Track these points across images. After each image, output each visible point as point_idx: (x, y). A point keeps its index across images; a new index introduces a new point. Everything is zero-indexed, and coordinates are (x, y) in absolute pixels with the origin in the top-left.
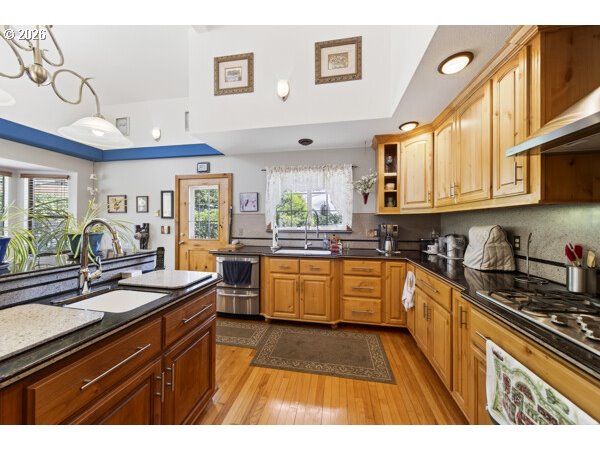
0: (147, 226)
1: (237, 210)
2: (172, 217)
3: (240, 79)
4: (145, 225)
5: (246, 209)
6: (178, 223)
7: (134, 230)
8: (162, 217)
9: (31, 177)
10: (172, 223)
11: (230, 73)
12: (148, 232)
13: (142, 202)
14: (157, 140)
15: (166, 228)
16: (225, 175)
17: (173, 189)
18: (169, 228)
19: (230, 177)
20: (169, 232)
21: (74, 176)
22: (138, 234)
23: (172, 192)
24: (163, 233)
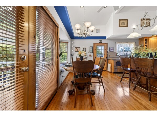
1: (109, 51)
2: (92, 53)
3: (125, 24)
5: (111, 51)
6: (94, 54)
8: (90, 53)
11: (122, 23)
16: (106, 44)
17: (93, 46)
19: (107, 44)
23: (92, 47)
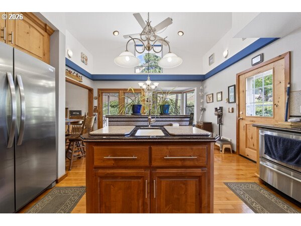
0: (221, 108)
1: (297, 87)
2: (235, 102)
4: (220, 107)
6: (239, 106)
7: (214, 110)
8: (229, 102)
9: (186, 92)
10: (235, 106)
12: (222, 111)
13: (219, 96)
14: (226, 57)
15: (230, 109)
18: (233, 109)
20: (233, 112)
21: (196, 89)
22: (216, 112)
23: (235, 86)
24: (229, 112)
